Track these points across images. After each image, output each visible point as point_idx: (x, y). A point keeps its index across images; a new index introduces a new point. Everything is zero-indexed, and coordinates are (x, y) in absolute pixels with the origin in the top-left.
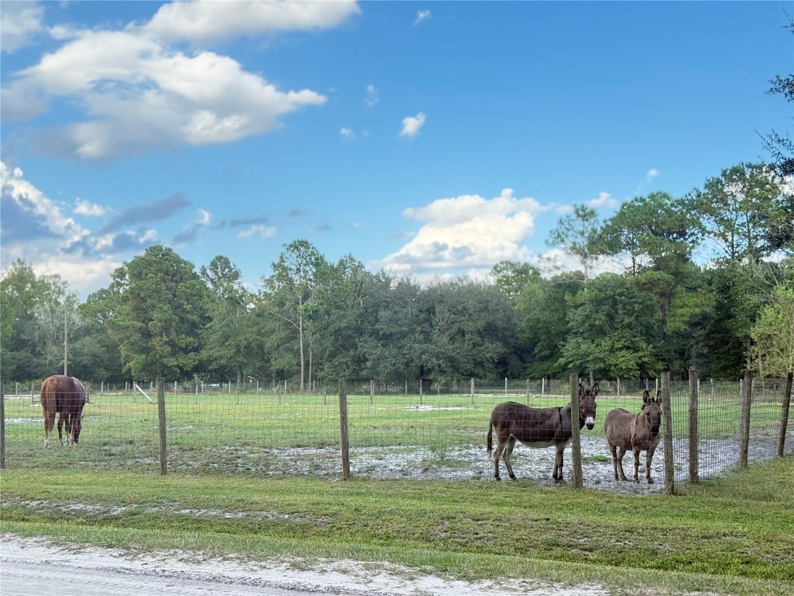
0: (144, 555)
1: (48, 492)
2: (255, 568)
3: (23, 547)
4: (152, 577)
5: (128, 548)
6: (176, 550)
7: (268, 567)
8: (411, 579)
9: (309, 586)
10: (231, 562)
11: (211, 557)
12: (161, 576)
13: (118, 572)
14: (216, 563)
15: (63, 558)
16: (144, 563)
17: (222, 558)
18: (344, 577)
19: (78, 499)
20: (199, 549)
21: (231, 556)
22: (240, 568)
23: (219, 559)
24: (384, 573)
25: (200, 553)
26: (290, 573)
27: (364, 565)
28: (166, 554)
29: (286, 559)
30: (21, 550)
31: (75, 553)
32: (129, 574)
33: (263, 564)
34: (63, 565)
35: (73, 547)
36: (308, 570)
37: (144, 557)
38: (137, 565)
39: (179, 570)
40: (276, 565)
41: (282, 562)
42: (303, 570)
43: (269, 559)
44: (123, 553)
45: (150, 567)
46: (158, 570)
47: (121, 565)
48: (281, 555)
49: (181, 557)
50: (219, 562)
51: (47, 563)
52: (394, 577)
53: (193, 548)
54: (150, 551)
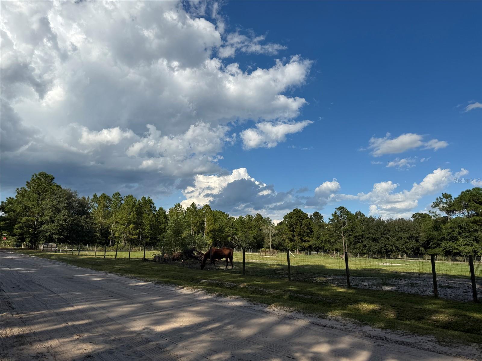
8: (360, 326)
9: (324, 325)
18: (337, 323)
22: (303, 315)
24: (351, 322)
25: (291, 309)
26: (319, 319)
27: (344, 319)
28: (281, 308)
29: (318, 314)
31: (254, 304)
35: (255, 302)
36: (325, 319)
40: (315, 316)
42: (323, 319)
43: (313, 313)
48: (317, 312)
49: (285, 309)
50: (297, 312)
51: (246, 307)
52: (354, 325)
53: (289, 307)
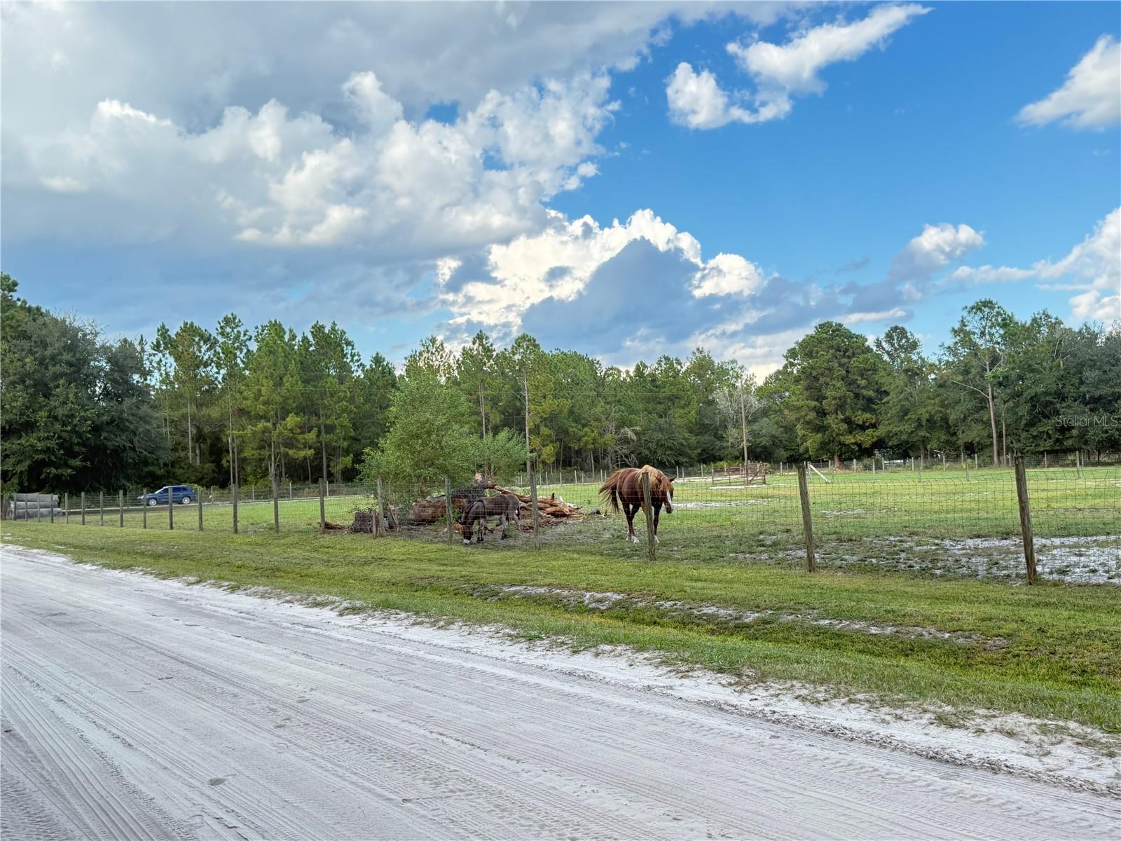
0: (756, 685)
1: (685, 591)
2: (888, 718)
3: (631, 665)
4: (758, 721)
5: (740, 676)
6: (794, 682)
7: (905, 717)
9: (957, 755)
10: (858, 705)
11: (835, 697)
12: (768, 721)
13: (721, 709)
14: (839, 706)
15: (667, 682)
16: (754, 697)
17: (847, 699)
18: (1009, 743)
19: (711, 600)
20: (822, 684)
21: (860, 696)
22: (869, 716)
23: (843, 701)
24: (1069, 741)
25: (822, 689)
26: (933, 730)
27: (1040, 727)
28: (781, 687)
29: (931, 708)
30: (629, 668)
31: (682, 677)
32: (732, 713)
33: (899, 712)
34: (664, 694)
35: (682, 668)
36: (960, 727)
37: (755, 688)
38: (744, 700)
39: (791, 713)
40: (917, 715)
41: (925, 711)
42: (952, 727)
43: (908, 706)
44: (733, 681)
45: (758, 705)
46: (767, 709)
47: (727, 698)
48: (925, 700)
49: (798, 693)
50: (843, 704)
51: (649, 688)
52: (1085, 749)
53: (814, 682)
54: (763, 682)
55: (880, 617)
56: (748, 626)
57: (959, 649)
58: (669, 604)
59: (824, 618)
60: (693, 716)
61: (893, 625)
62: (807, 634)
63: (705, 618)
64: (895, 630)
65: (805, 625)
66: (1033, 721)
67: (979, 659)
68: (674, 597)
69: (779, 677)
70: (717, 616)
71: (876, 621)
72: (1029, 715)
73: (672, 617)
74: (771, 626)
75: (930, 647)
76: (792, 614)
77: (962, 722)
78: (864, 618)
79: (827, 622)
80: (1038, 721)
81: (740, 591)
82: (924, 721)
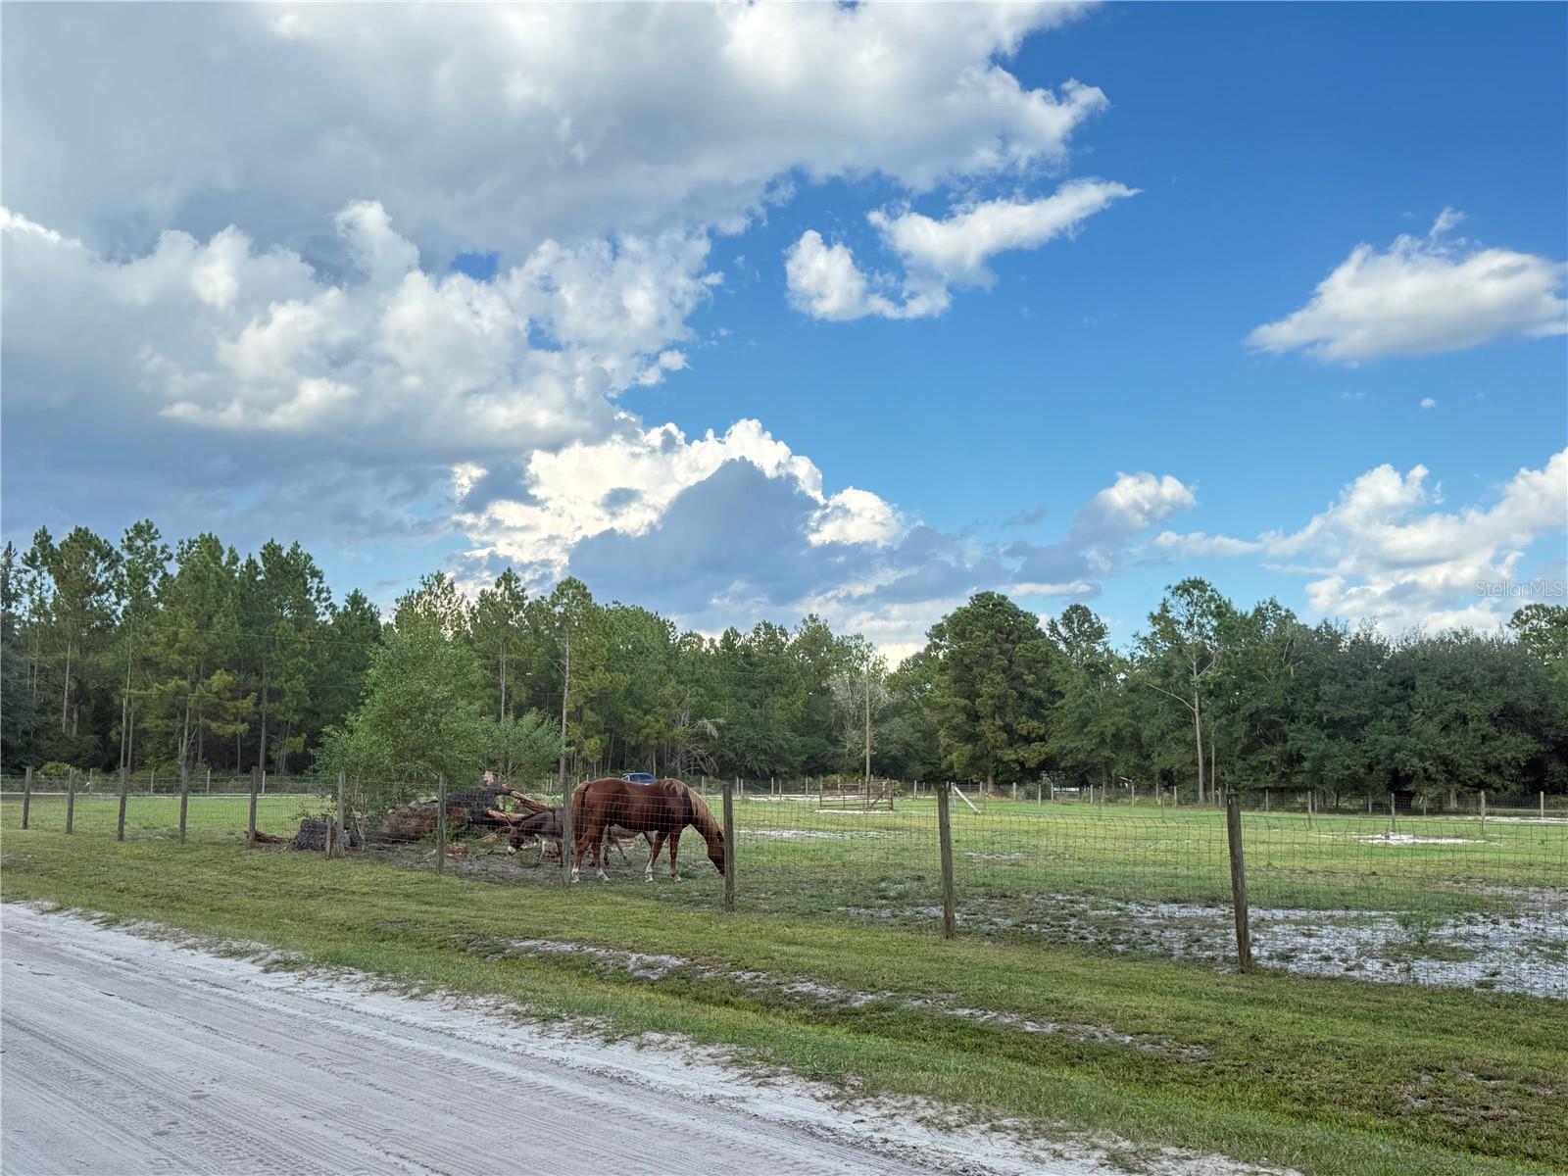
0: (863, 1101)
1: (772, 958)
2: (1043, 1155)
3: (688, 1064)
4: (862, 1153)
5: (841, 1085)
6: (917, 1098)
7: (1067, 1155)
10: (1003, 1135)
11: (972, 1121)
12: (877, 1153)
13: (812, 1134)
14: (976, 1134)
15: (739, 1091)
16: (860, 1118)
17: (989, 1125)
19: (808, 973)
20: (954, 1102)
21: (1007, 1122)
23: (983, 1127)
25: (955, 1109)
28: (898, 1105)
29: (1103, 1143)
30: (684, 1068)
31: (760, 1085)
32: (828, 1140)
33: (1058, 1147)
34: (732, 1109)
35: (761, 1072)
37: (862, 1105)
38: (845, 1123)
39: (910, 1143)
40: (1083, 1153)
41: (1095, 1147)
43: (1072, 1138)
44: (831, 1094)
45: (865, 1130)
46: (877, 1136)
47: (822, 1118)
48: (1095, 1131)
49: (921, 1114)
50: (983, 1133)
51: (712, 1099)
53: (943, 1099)
54: (873, 1096)
55: (1039, 1008)
56: (857, 1013)
57: (1144, 1059)
58: (747, 976)
59: (963, 1007)
60: (772, 1143)
61: (1056, 1021)
62: (939, 1029)
63: (798, 998)
64: (1059, 1027)
65: (937, 1016)
66: (1240, 1166)
67: (1171, 1075)
68: (756, 966)
69: (897, 1090)
70: (815, 997)
71: (1035, 1014)
72: (1235, 1158)
73: (752, 995)
74: (890, 1014)
75: (1105, 1055)
76: (920, 998)
77: (1143, 1165)
78: (1017, 1009)
79: (967, 1011)
80: (1246, 1167)
81: (849, 961)
82: (1092, 1162)
